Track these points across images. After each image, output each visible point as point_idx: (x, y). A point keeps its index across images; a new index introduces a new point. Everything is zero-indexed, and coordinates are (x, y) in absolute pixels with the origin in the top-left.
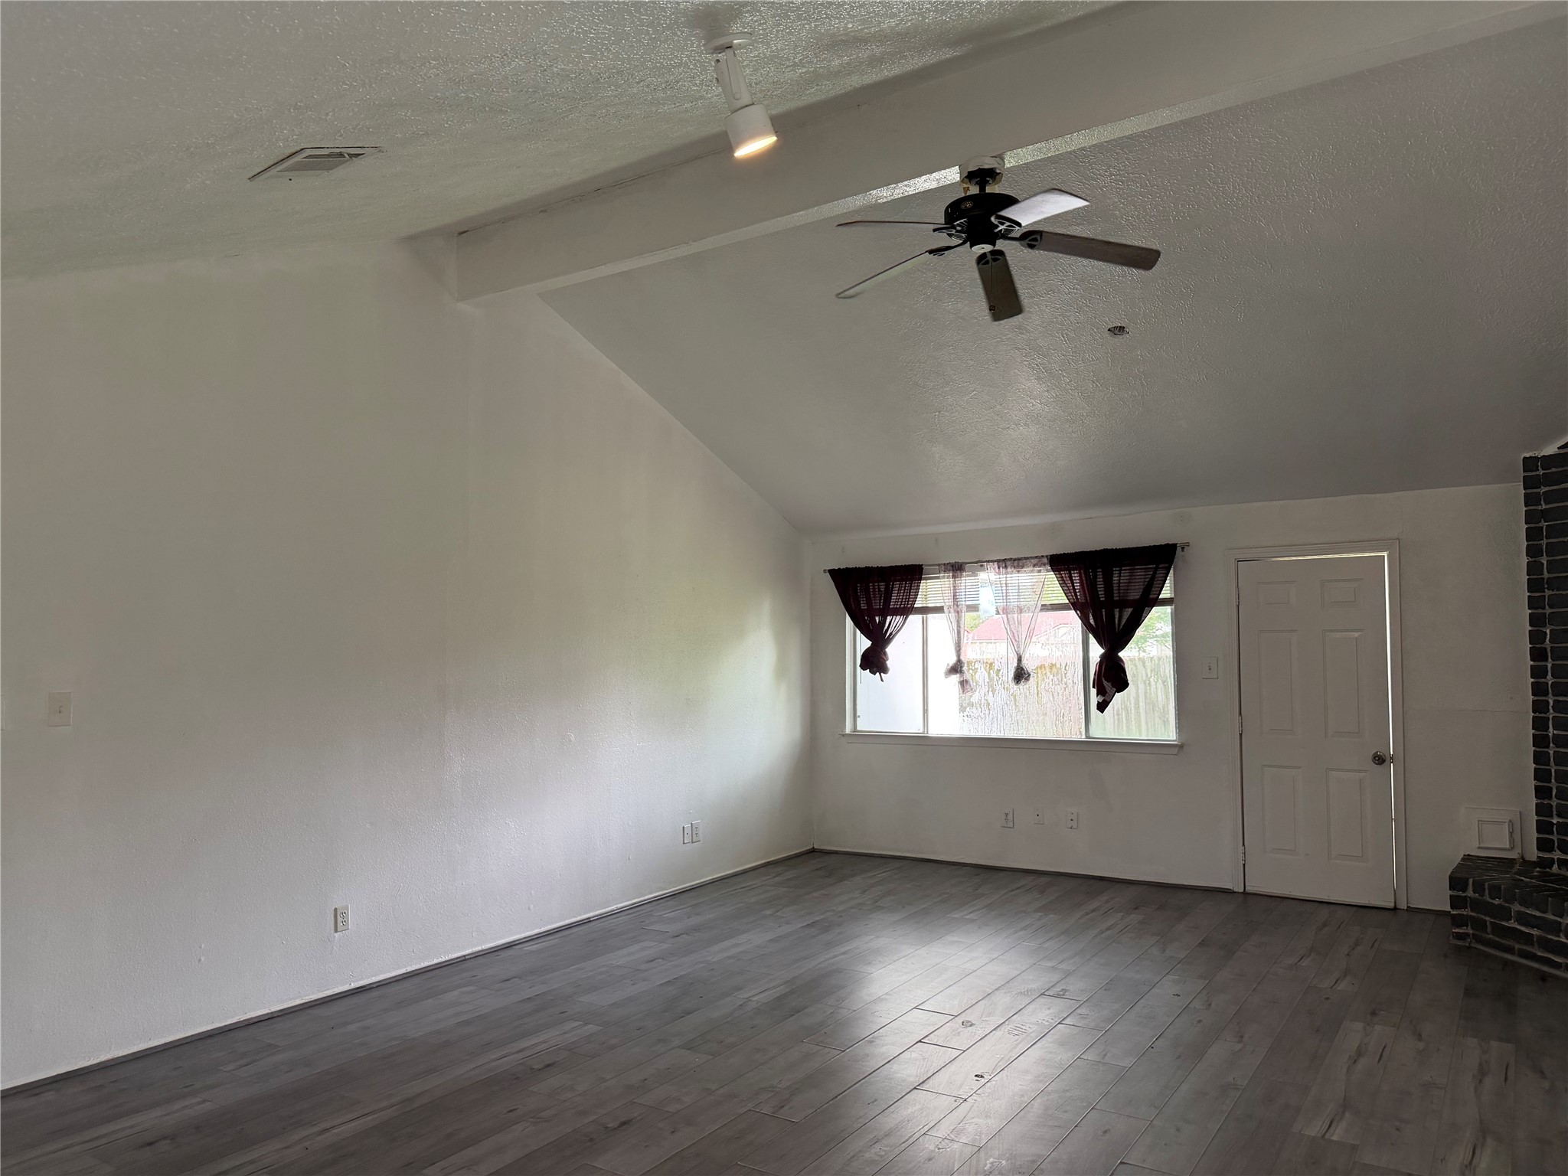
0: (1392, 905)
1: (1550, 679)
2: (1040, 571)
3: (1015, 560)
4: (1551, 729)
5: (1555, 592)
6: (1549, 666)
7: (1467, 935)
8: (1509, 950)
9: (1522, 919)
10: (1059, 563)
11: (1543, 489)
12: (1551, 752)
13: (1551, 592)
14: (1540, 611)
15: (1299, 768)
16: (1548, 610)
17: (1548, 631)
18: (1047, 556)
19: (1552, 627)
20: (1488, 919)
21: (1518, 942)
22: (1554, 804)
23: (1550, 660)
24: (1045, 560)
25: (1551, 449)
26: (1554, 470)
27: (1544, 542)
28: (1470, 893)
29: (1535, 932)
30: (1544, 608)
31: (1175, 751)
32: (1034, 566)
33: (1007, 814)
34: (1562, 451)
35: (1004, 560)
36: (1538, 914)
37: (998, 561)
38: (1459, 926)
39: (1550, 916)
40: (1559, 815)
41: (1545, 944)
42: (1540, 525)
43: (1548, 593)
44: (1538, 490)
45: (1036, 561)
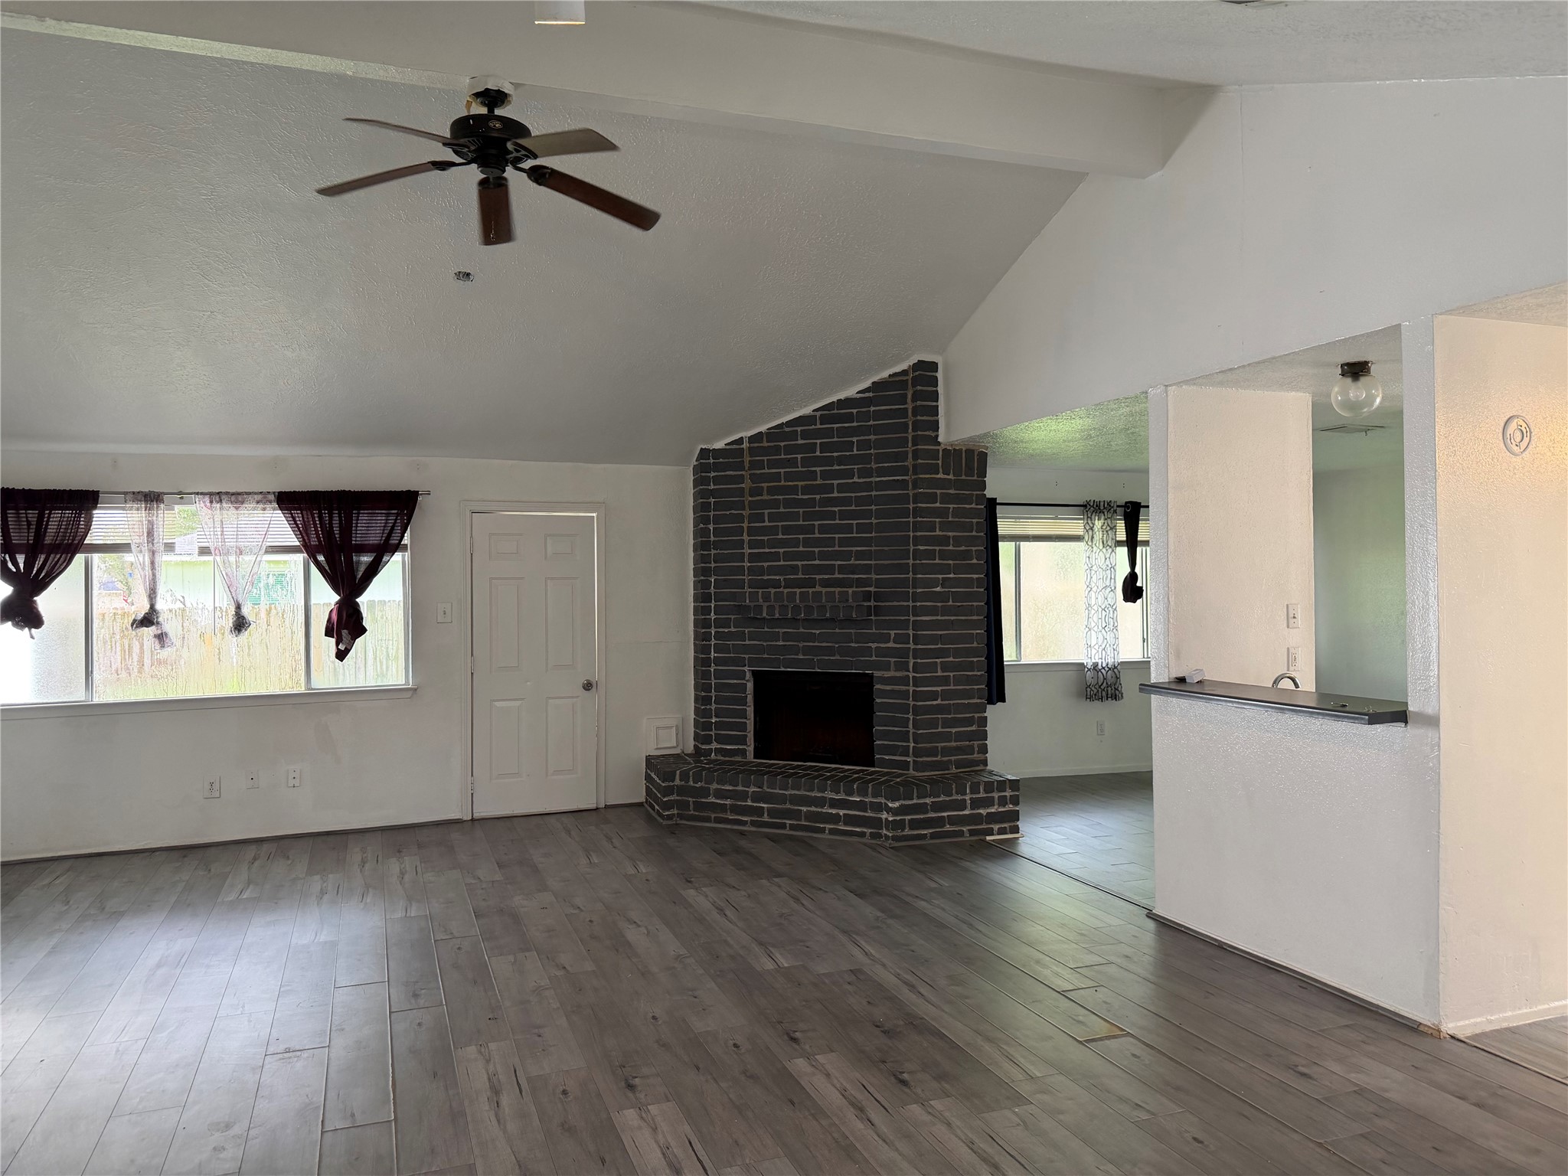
0: (594, 806)
1: (713, 616)
2: (264, 509)
3: (233, 494)
4: (712, 653)
5: (718, 551)
6: (713, 606)
7: (674, 815)
8: (708, 820)
9: (719, 794)
10: (287, 501)
11: (713, 474)
12: (712, 670)
13: (716, 552)
14: (708, 565)
15: (523, 699)
16: (713, 565)
17: (713, 580)
18: (274, 493)
19: (716, 577)
20: (690, 799)
21: (715, 813)
22: (713, 708)
23: (713, 601)
24: (272, 497)
25: (720, 445)
26: (721, 460)
27: (712, 513)
28: (677, 782)
29: (728, 802)
30: (710, 563)
31: (409, 694)
32: (258, 502)
33: (212, 784)
34: (728, 447)
35: (218, 493)
36: (731, 788)
37: (211, 494)
38: (668, 810)
39: (740, 788)
40: (716, 716)
41: (735, 809)
42: (709, 500)
43: (713, 552)
44: (709, 474)
45: (259, 497)
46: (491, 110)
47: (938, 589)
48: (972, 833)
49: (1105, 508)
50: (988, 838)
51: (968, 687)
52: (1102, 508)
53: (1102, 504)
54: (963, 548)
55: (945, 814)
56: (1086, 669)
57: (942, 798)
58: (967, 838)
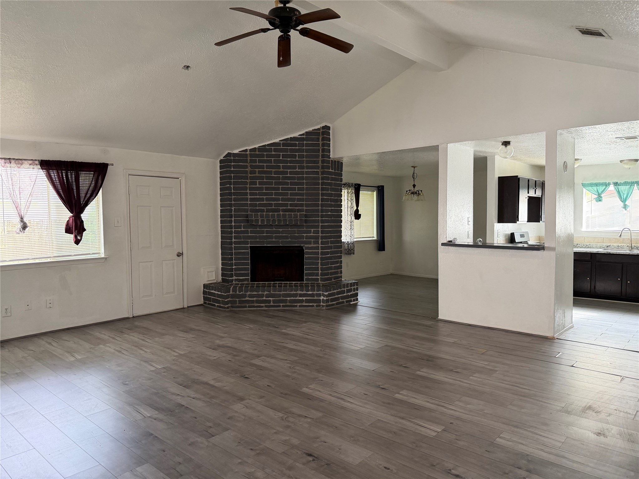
0: (182, 307)
1: (233, 224)
2: (33, 168)
3: (17, 160)
4: (233, 239)
5: (235, 197)
6: (233, 220)
7: (229, 306)
8: (245, 307)
9: (250, 296)
10: (46, 165)
11: (233, 164)
12: (233, 246)
13: (234, 197)
14: (231, 202)
15: (152, 262)
16: (233, 202)
17: (233, 209)
18: (39, 160)
19: (234, 208)
20: (237, 299)
21: (248, 304)
22: (234, 262)
23: (233, 218)
24: (37, 162)
25: (236, 151)
26: (237, 158)
27: (232, 181)
29: (255, 299)
30: (232, 202)
32: (30, 165)
33: (6, 309)
34: (240, 153)
35: (9, 159)
36: (256, 293)
37: (5, 159)
38: (227, 305)
39: (260, 293)
41: (257, 302)
42: (231, 175)
43: (233, 197)
44: (231, 164)
45: (31, 162)
46: (285, 5)
47: (329, 213)
48: (347, 302)
49: (351, 186)
50: (351, 303)
51: (337, 250)
52: (350, 185)
53: (350, 184)
54: (336, 198)
55: (339, 296)
56: (345, 244)
57: (339, 290)
58: (345, 304)
